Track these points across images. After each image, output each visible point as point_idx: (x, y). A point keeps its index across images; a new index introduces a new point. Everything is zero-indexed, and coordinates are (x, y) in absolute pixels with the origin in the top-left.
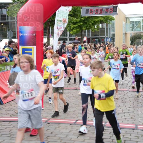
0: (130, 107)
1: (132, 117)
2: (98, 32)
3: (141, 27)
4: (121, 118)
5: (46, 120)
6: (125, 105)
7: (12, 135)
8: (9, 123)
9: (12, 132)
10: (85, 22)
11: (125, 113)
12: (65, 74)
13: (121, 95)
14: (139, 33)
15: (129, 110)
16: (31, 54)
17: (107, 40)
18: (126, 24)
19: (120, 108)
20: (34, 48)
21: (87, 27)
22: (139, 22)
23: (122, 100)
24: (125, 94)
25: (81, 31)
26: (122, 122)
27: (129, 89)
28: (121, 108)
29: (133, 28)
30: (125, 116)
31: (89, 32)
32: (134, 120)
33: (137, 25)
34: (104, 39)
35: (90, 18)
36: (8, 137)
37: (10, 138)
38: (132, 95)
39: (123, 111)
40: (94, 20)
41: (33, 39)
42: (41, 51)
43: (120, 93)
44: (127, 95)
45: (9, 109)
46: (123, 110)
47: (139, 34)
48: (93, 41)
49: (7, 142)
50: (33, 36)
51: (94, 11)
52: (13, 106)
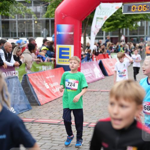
2: (137, 30)
5: (87, 124)
7: (53, 138)
8: (48, 125)
9: (52, 135)
12: (103, 76)
16: (68, 53)
17: (147, 40)
21: (124, 25)
31: (126, 30)
34: (143, 38)
36: (49, 140)
37: (51, 141)
40: (133, 18)
41: (70, 37)
42: (79, 51)
45: (47, 111)
48: (130, 40)
49: (48, 145)
50: (71, 35)
51: (137, 8)
52: (51, 107)
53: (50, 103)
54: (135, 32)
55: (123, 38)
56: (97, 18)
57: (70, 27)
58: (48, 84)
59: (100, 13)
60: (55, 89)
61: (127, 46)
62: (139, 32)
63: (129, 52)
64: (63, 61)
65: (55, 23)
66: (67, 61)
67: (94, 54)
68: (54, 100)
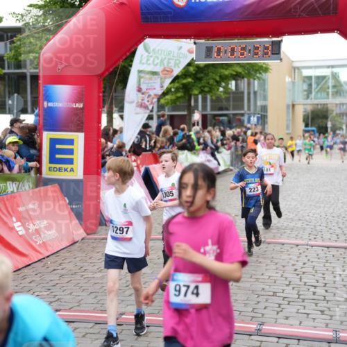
0: (316, 284)
1: (322, 312)
2: (227, 99)
3: (330, 90)
4: (297, 313)
6: (303, 280)
10: (199, 76)
11: (306, 301)
13: (291, 257)
14: (324, 104)
15: (314, 293)
16: (71, 152)
17: (249, 121)
18: (294, 83)
19: (291, 287)
20: (79, 138)
22: (324, 77)
23: (295, 267)
24: (300, 253)
25: (187, 98)
26: (301, 323)
27: (310, 240)
28: (293, 288)
29: (309, 91)
30: (305, 307)
31: (204, 100)
32: (329, 318)
33: (318, 85)
34: (242, 118)
35: (211, 68)
38: (318, 255)
39: (299, 295)
40: (221, 73)
41: (76, 115)
42: (95, 145)
43: (288, 251)
44: (306, 256)
46: (299, 292)
47: (323, 108)
48: (214, 121)
50: (77, 109)
51: (226, 52)
52: (28, 280)
53: (26, 270)
54: (224, 104)
55: (197, 117)
56: (140, 72)
57: (75, 91)
58: (23, 225)
59: (148, 60)
60: (40, 235)
61: (206, 134)
62: (231, 103)
63: (211, 148)
64: (60, 170)
65: (41, 82)
66: (69, 170)
67: (132, 153)
68: (36, 262)
